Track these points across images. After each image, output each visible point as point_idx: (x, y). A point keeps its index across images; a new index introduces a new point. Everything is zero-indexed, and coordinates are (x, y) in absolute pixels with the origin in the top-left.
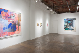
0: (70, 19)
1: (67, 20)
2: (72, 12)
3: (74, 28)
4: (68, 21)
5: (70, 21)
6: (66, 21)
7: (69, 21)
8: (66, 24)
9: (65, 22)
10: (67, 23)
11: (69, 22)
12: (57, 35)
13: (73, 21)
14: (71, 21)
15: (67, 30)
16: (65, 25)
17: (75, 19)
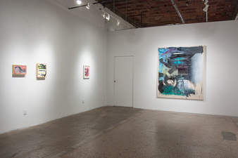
0: (180, 49)
1: (169, 55)
4: (173, 57)
6: (164, 58)
7: (178, 56)
8: (165, 70)
9: (161, 61)
10: (169, 64)
11: (178, 61)
13: (191, 56)
14: (184, 55)
15: (167, 96)
16: (160, 75)
17: (200, 50)
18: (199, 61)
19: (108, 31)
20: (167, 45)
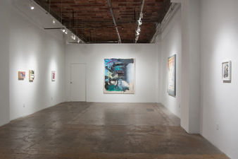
0: (119, 60)
1: (112, 64)
2: (124, 41)
3: (130, 86)
4: (114, 65)
5: (120, 67)
6: (108, 65)
7: (118, 65)
8: (109, 74)
9: (106, 67)
10: (112, 70)
11: (118, 68)
12: (85, 105)
13: (126, 65)
14: (122, 64)
15: (112, 92)
16: (106, 77)
17: (132, 61)
18: (131, 69)
19: (65, 43)
20: (110, 57)
